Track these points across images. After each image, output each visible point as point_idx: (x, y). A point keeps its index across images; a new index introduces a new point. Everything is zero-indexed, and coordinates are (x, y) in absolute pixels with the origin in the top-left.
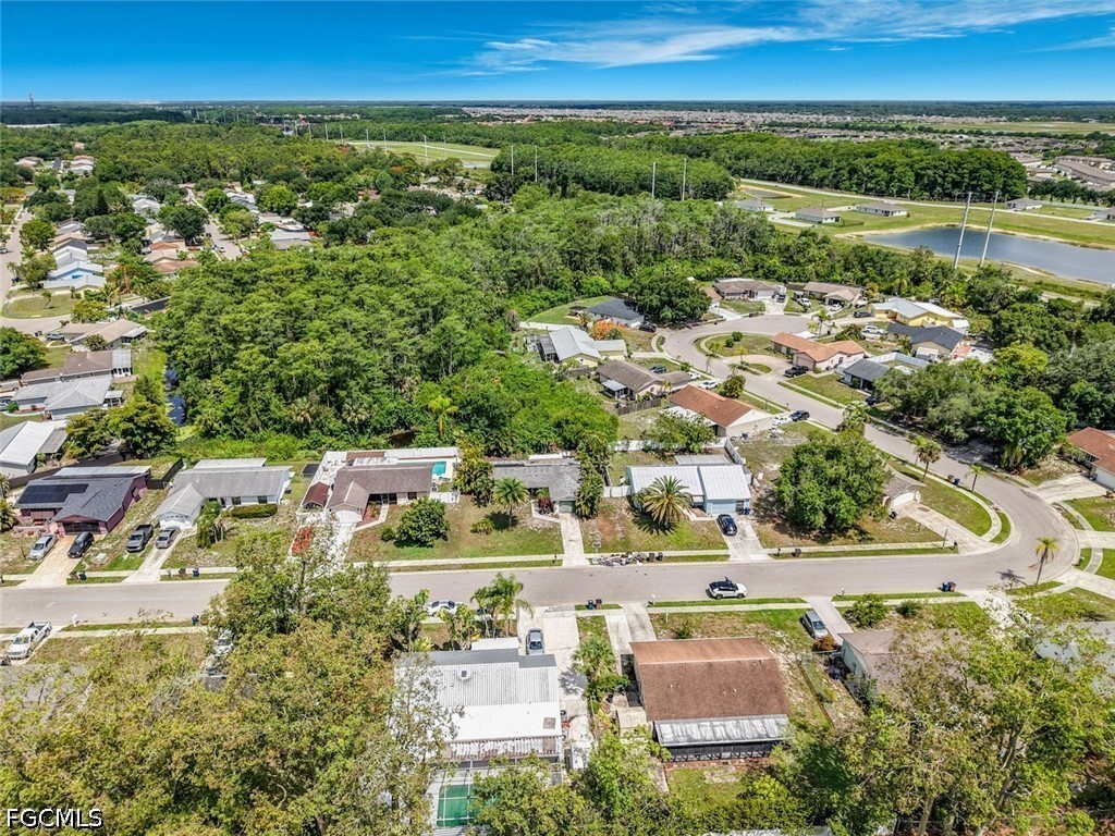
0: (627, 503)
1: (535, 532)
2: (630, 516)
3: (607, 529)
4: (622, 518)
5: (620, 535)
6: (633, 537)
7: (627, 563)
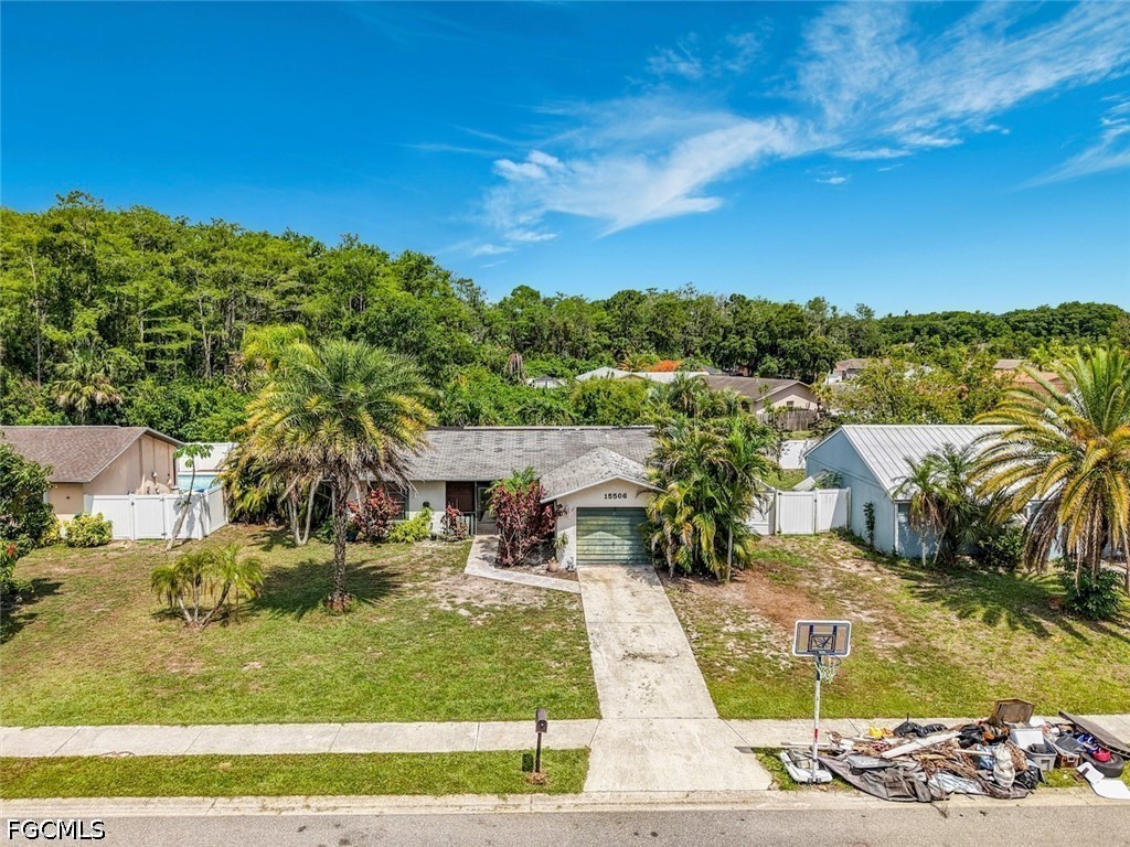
7: (1026, 780)
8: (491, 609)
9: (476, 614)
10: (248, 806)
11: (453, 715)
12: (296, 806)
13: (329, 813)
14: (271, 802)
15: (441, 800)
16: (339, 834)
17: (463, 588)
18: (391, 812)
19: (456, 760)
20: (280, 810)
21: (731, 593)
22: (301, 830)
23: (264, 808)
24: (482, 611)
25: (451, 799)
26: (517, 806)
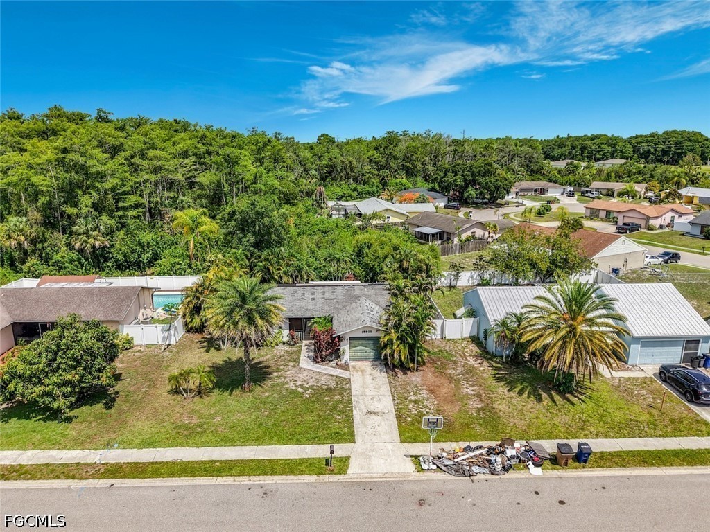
0: (473, 348)
1: (301, 395)
2: (485, 370)
3: (444, 390)
4: (470, 372)
5: (473, 404)
6: (502, 407)
7: (506, 469)
8: (311, 387)
9: (306, 391)
10: (229, 480)
11: (299, 442)
12: (245, 480)
13: (258, 482)
14: (237, 478)
15: (297, 477)
16: (263, 490)
17: (299, 375)
18: (280, 482)
19: (301, 462)
20: (241, 482)
21: (415, 378)
22: (250, 489)
23: (235, 481)
24: (308, 389)
25: (300, 477)
26: (323, 479)
